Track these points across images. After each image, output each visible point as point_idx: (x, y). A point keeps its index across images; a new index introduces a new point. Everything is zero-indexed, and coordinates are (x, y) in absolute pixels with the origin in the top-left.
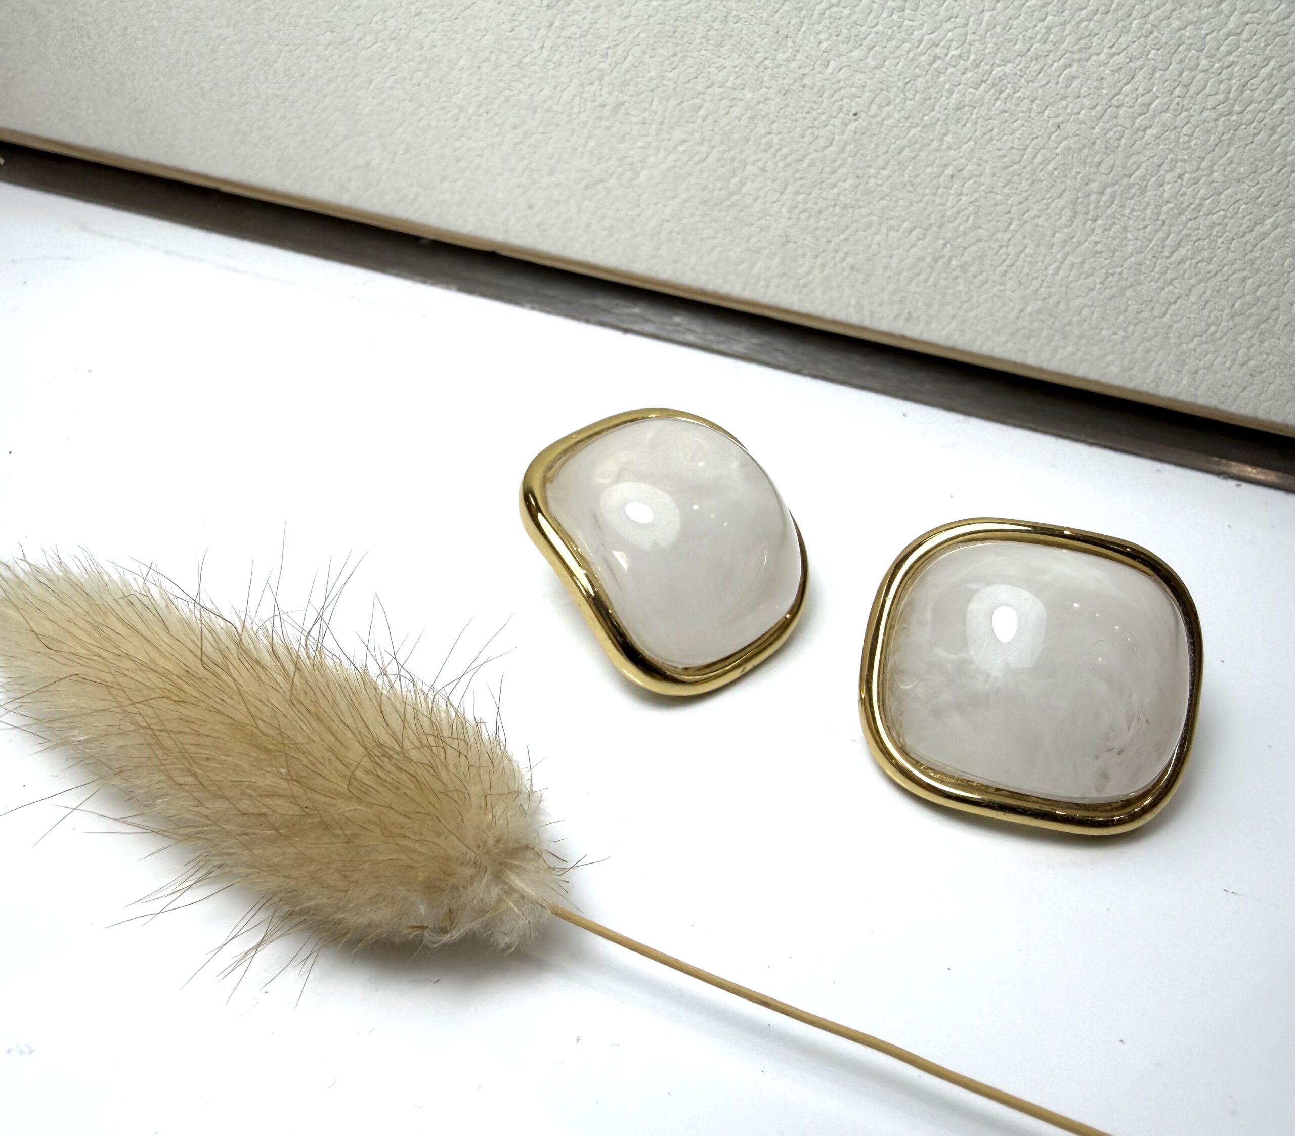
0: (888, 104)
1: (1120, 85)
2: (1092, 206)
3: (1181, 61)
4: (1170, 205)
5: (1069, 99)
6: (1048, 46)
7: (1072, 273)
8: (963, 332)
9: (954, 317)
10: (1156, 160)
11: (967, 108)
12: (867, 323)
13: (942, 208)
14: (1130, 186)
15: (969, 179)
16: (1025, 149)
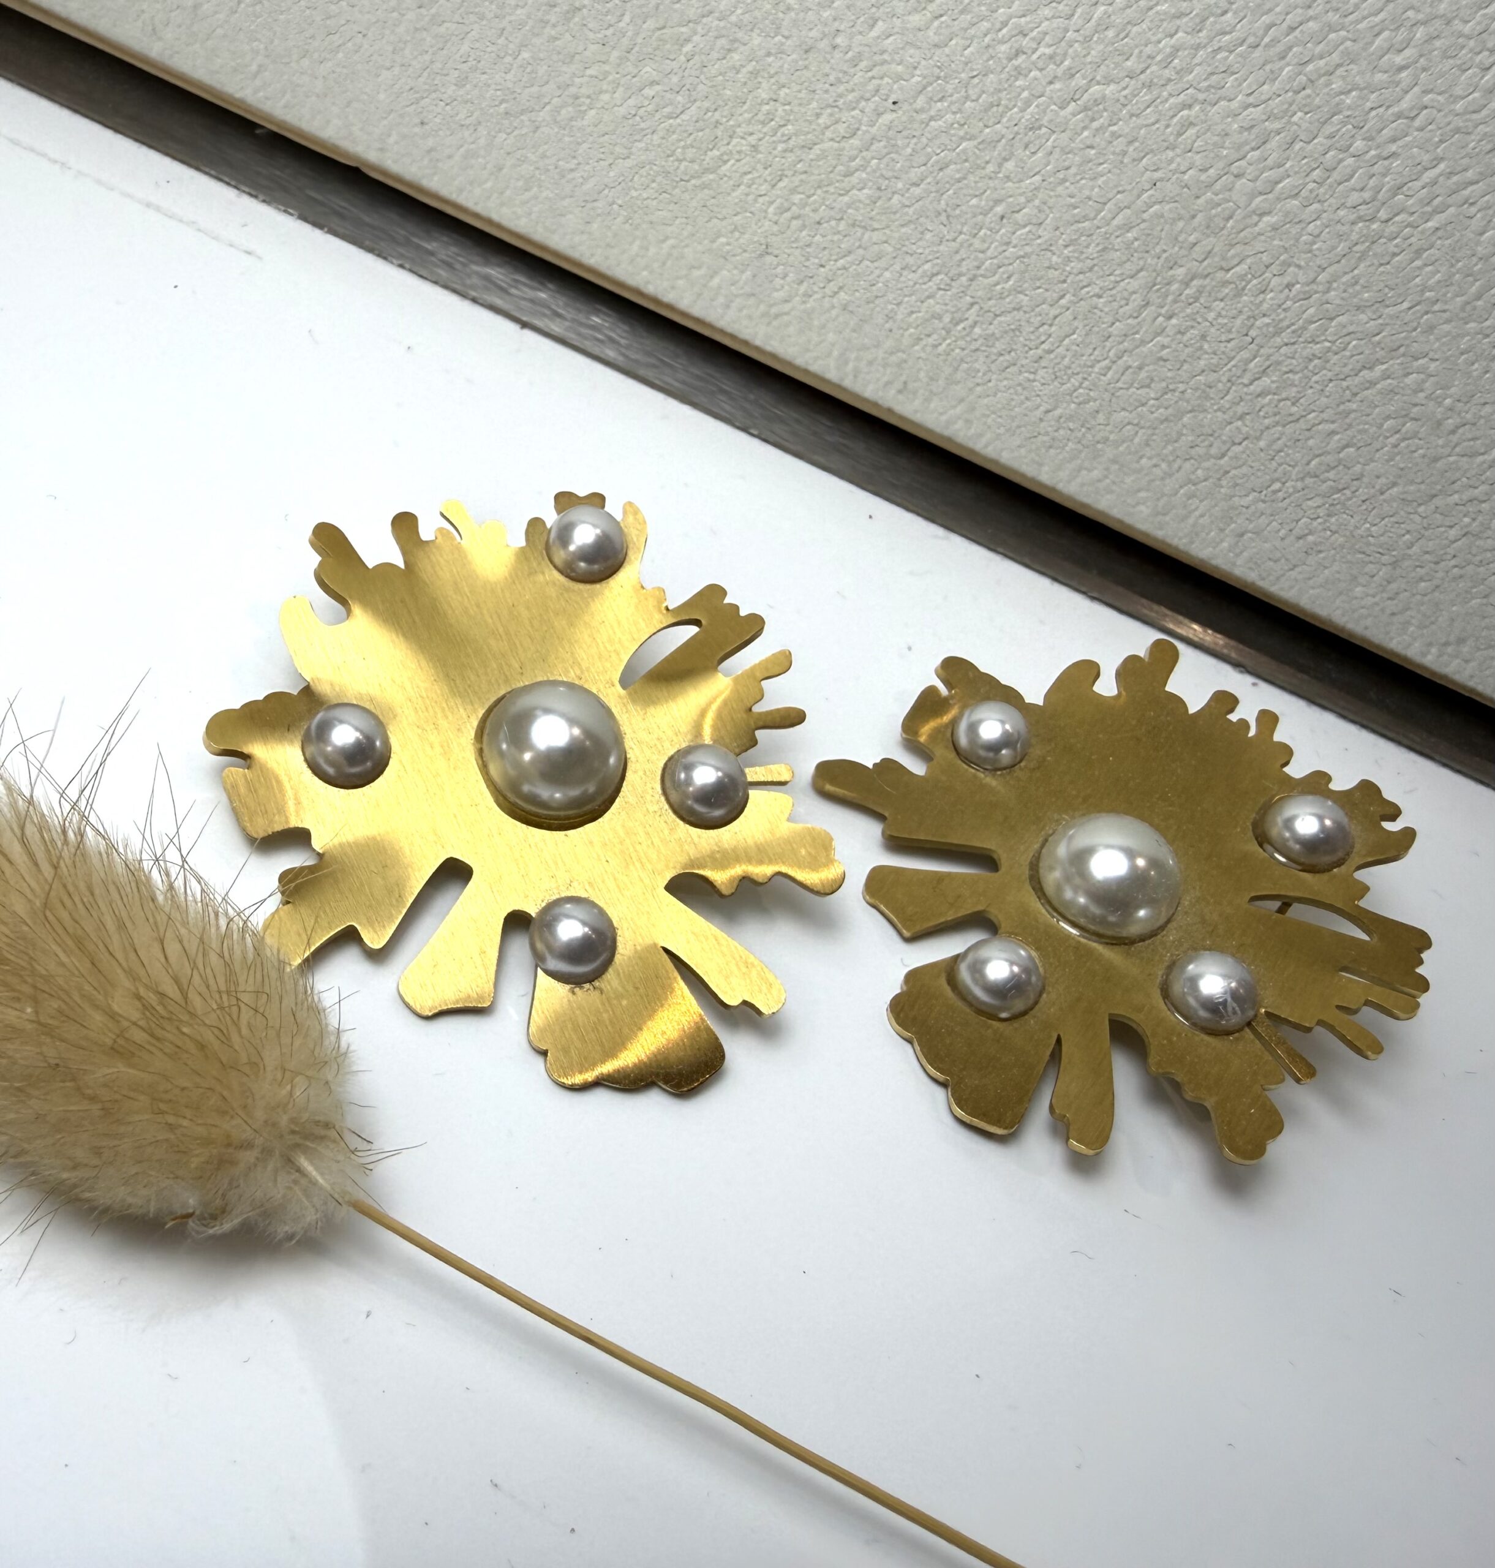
0: (940, 100)
1: (1248, 148)
2: (1170, 298)
3: (1331, 136)
4: (1267, 320)
5: (1178, 151)
6: (1167, 73)
7: (1123, 378)
8: (968, 422)
9: (962, 400)
10: (1265, 258)
11: (1044, 130)
12: (847, 383)
13: (981, 255)
14: (1226, 283)
15: (1025, 226)
16: (1105, 204)
